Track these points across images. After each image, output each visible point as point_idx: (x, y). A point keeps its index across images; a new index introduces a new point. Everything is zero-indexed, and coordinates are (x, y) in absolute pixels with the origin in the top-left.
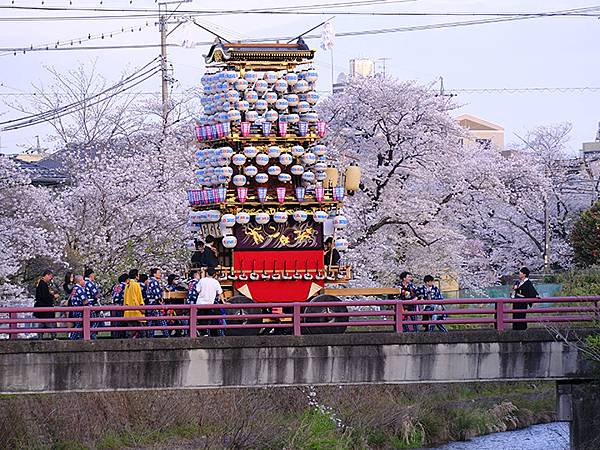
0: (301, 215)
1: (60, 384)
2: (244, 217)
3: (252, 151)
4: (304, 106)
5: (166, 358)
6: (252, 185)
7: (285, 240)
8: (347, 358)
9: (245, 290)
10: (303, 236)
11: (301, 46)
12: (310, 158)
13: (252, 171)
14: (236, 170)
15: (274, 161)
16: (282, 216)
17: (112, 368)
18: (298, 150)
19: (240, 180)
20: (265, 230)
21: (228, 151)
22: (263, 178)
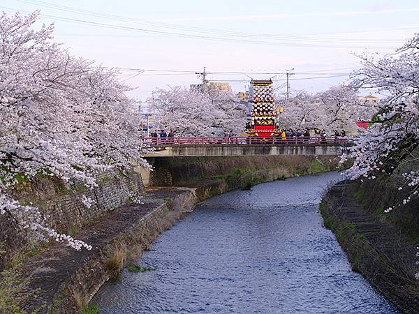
0: (269, 118)
1: (244, 154)
2: (257, 118)
3: (258, 104)
4: (270, 94)
5: (267, 148)
6: (259, 111)
7: (266, 123)
8: (307, 149)
9: (257, 134)
10: (270, 122)
11: (271, 81)
12: (272, 105)
13: (258, 108)
14: (255, 108)
15: (263, 106)
16: (265, 118)
17: (256, 150)
18: (269, 103)
19: (256, 110)
20: (261, 121)
21: (253, 104)
22: (261, 109)
